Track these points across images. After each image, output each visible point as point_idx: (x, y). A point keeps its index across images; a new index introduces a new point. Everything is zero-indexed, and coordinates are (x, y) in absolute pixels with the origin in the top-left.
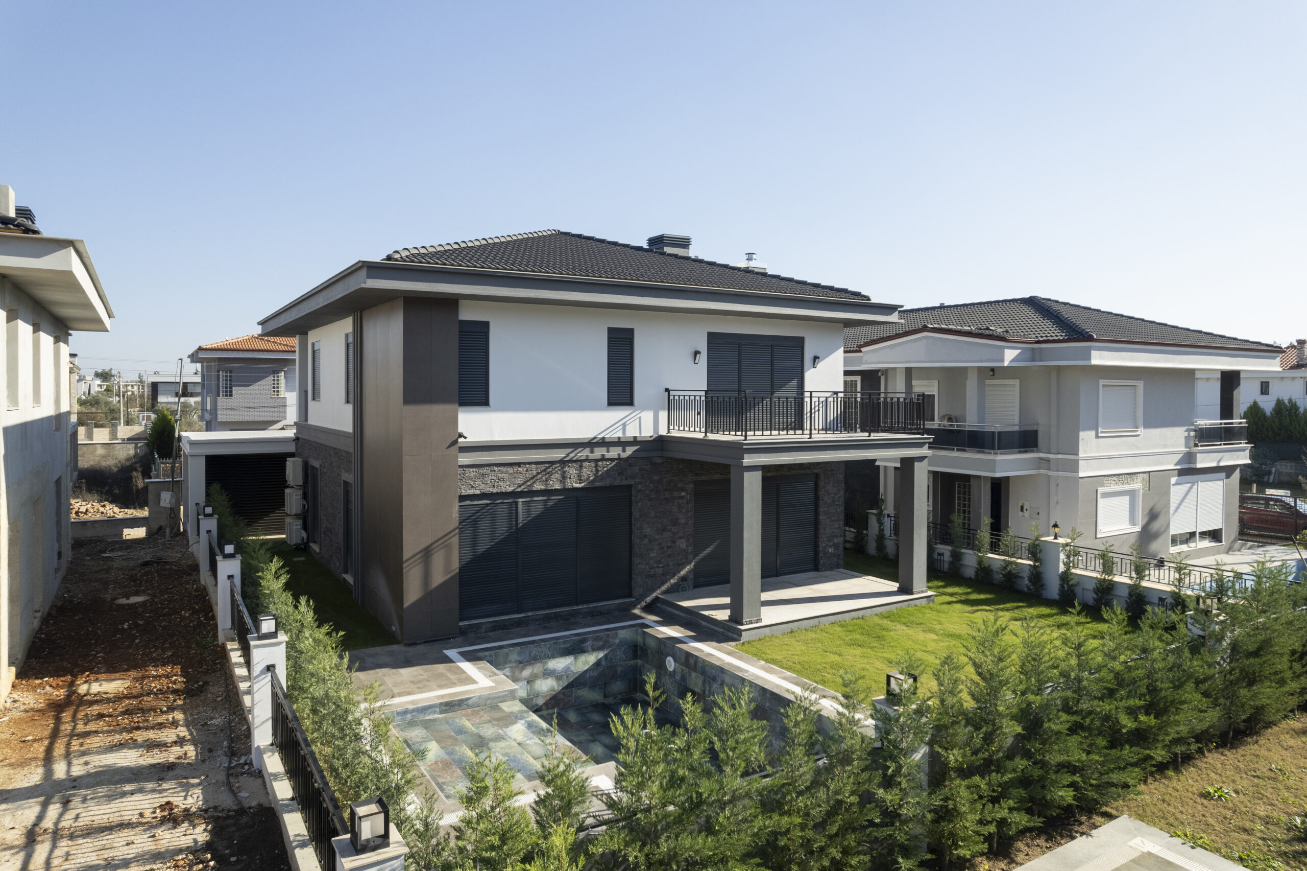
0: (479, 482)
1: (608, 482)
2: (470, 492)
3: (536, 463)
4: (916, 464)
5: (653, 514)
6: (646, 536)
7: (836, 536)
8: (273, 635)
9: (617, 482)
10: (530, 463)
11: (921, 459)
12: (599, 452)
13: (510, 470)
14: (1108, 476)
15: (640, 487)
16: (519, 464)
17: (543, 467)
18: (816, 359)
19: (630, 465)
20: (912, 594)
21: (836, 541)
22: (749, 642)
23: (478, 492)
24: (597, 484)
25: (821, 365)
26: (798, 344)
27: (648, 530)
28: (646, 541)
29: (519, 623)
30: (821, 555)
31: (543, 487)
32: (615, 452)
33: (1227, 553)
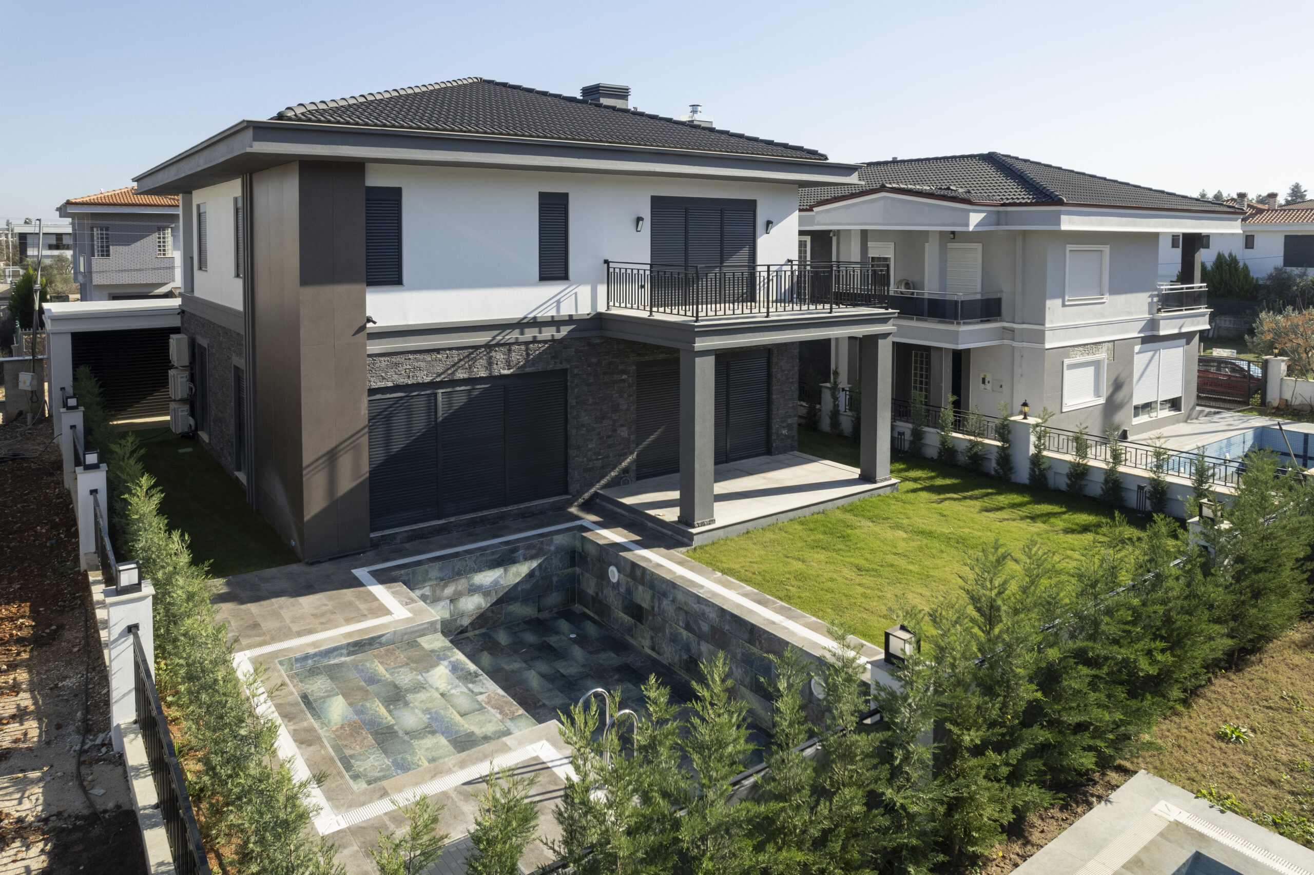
0: (391, 372)
1: (540, 367)
2: (382, 384)
3: (458, 349)
4: (880, 341)
5: (591, 401)
6: (583, 426)
7: (790, 417)
8: (136, 587)
9: (551, 367)
10: (450, 349)
11: (885, 336)
12: (529, 334)
13: (428, 357)
14: (1073, 346)
15: (576, 371)
16: (438, 351)
17: (466, 352)
18: (769, 223)
19: (566, 347)
20: (875, 482)
21: (789, 421)
22: (701, 547)
23: (390, 384)
24: (528, 370)
25: (774, 230)
26: (751, 206)
27: (585, 419)
28: (584, 431)
29: (440, 530)
30: (774, 437)
31: (466, 376)
32: (548, 333)
33: (1186, 422)
